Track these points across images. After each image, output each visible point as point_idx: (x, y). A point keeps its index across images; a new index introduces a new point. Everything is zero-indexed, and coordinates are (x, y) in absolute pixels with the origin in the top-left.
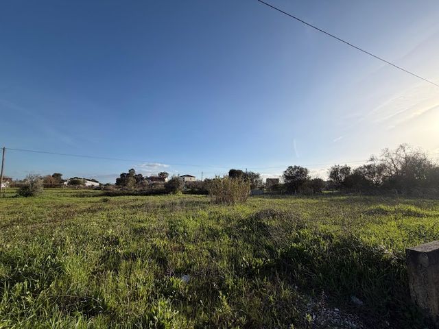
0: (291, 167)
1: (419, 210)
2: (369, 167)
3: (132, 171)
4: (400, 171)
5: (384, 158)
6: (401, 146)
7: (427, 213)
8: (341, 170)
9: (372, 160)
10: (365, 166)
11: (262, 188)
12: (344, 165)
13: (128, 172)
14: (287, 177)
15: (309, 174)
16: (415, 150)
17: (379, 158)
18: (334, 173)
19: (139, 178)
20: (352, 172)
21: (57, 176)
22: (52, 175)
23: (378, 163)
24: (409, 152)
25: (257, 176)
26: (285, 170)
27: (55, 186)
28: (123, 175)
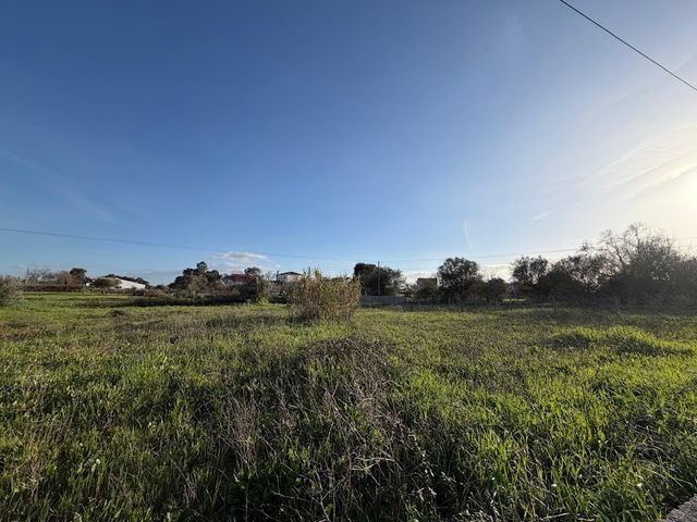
0: (449, 260)
1: (651, 339)
2: (577, 260)
3: (202, 265)
4: (628, 267)
5: (603, 245)
6: (632, 227)
7: (667, 344)
8: (532, 265)
9: (585, 249)
10: (571, 259)
11: (407, 293)
12: (536, 257)
13: (195, 267)
14: (445, 276)
15: (479, 272)
16: (654, 234)
17: (596, 246)
18: (520, 271)
19: (213, 277)
20: (549, 267)
21: (77, 272)
22: (69, 270)
23: (593, 254)
24: (644, 236)
25: (398, 274)
26: (442, 264)
27: (71, 289)
28: (187, 272)
